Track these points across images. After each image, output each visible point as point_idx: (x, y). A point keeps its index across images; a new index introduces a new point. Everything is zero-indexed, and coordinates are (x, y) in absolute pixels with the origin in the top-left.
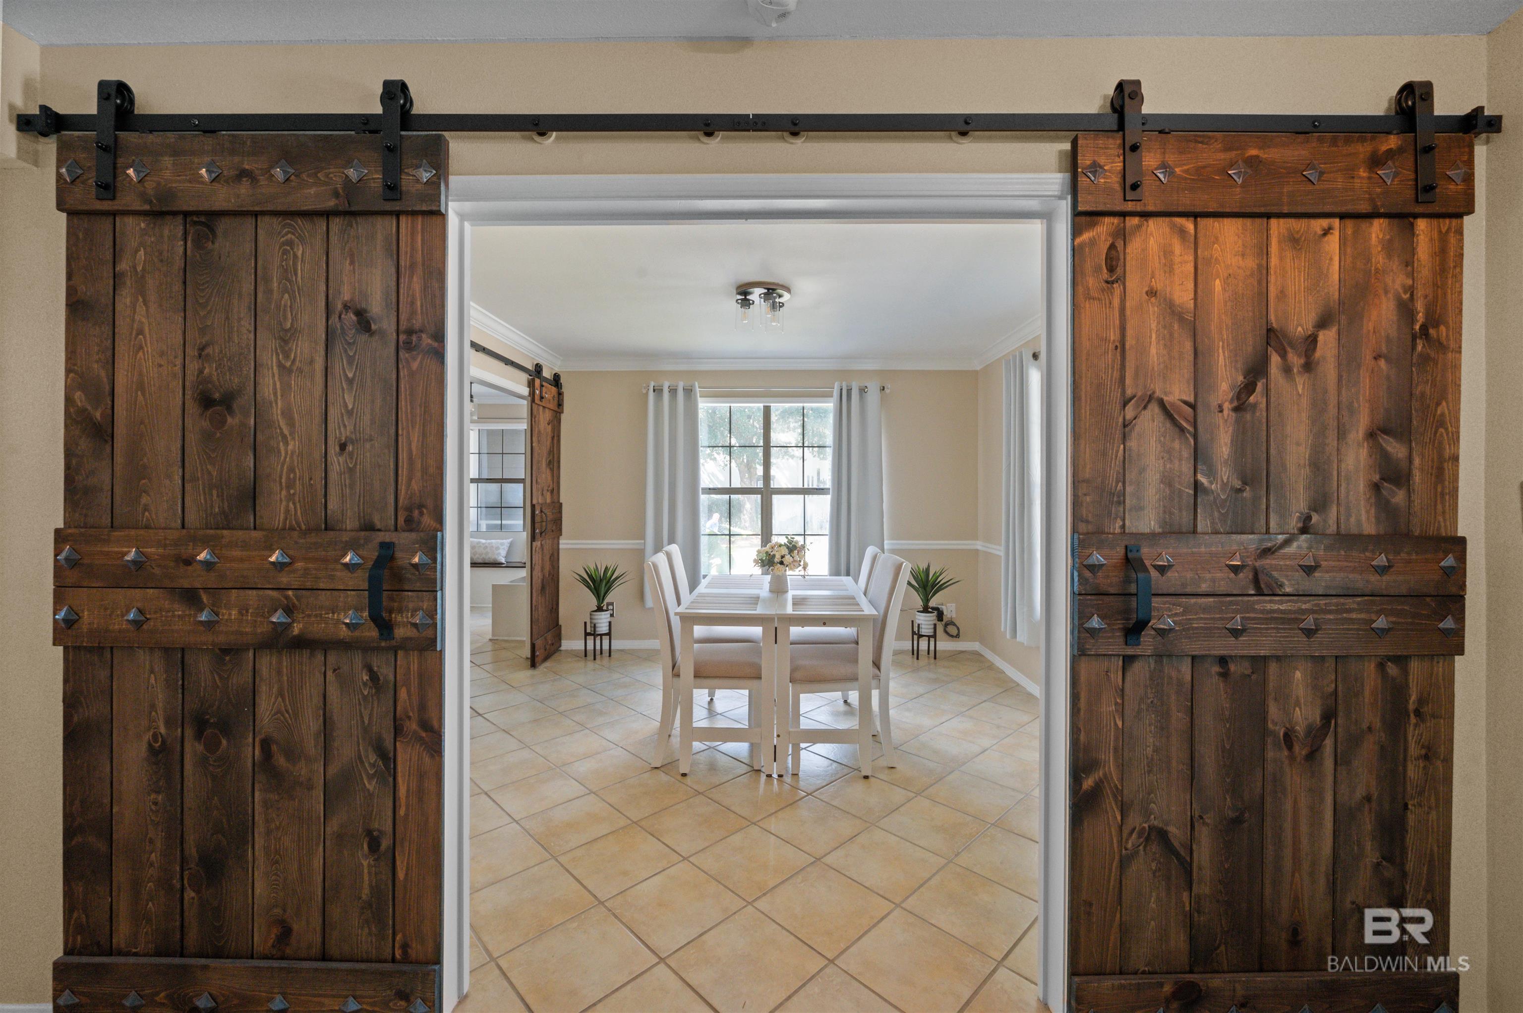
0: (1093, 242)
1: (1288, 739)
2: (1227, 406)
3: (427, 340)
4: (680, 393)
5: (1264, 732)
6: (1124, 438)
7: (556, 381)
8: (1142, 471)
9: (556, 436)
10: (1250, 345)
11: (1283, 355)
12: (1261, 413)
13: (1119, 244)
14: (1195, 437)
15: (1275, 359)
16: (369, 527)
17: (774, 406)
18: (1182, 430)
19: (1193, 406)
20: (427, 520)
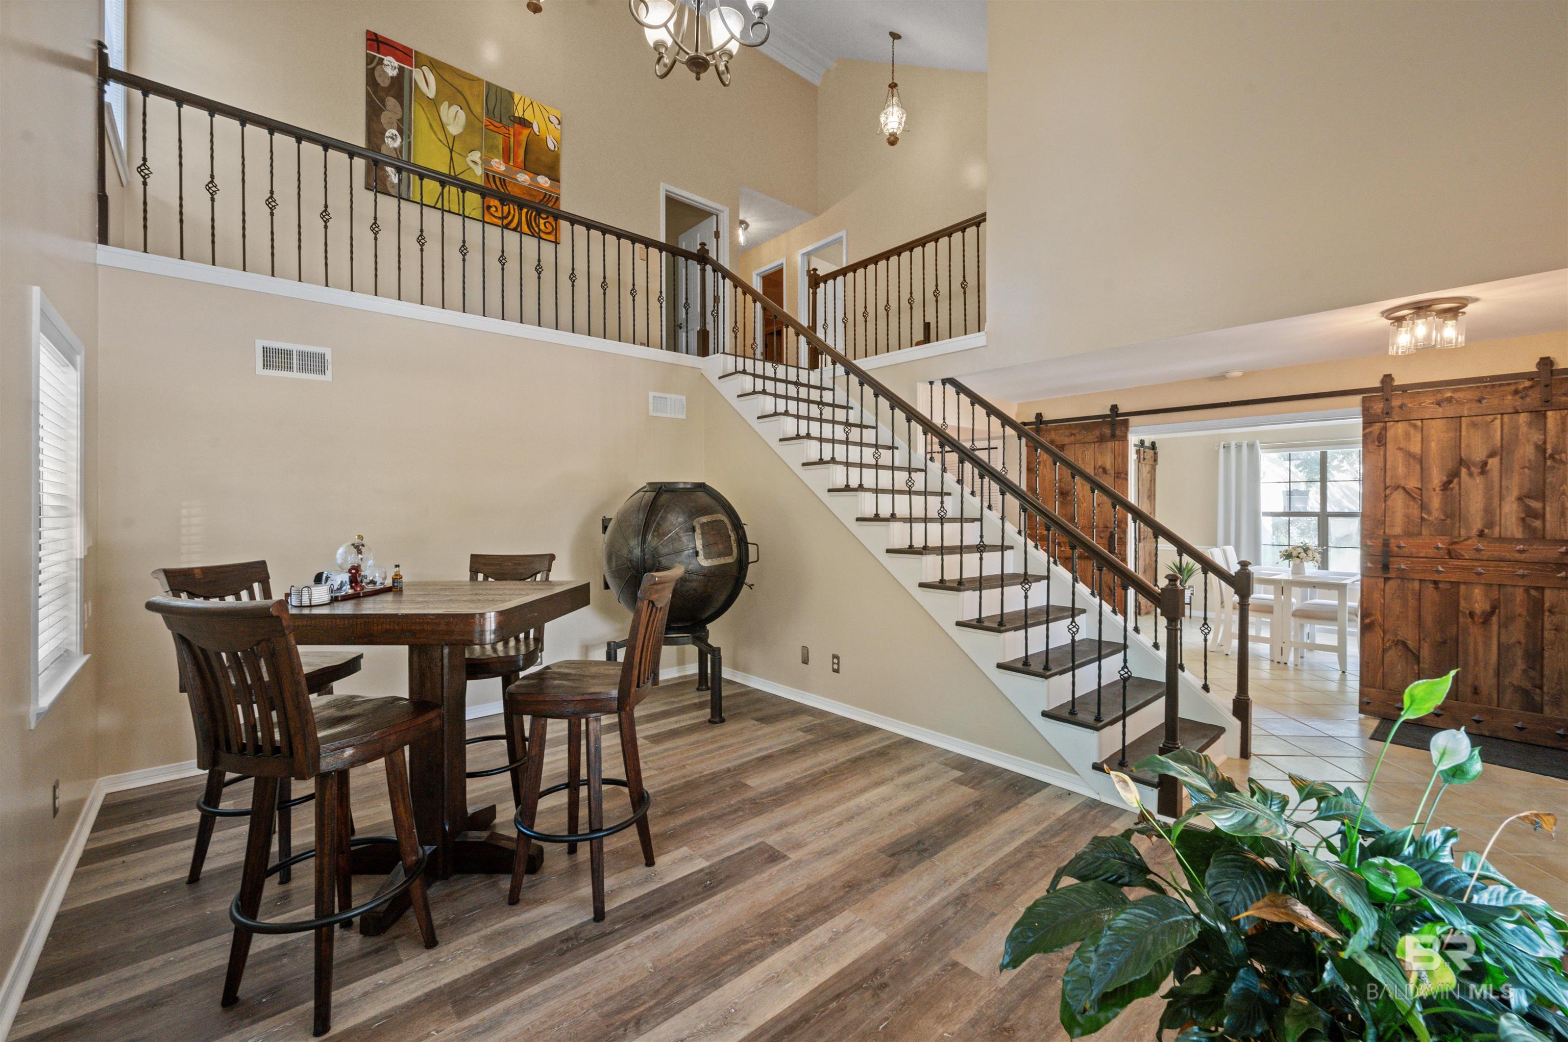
0: (1371, 433)
1: (1472, 615)
2: (1438, 489)
3: (1123, 475)
4: (1245, 449)
5: (1457, 611)
6: (1385, 501)
7: (1153, 446)
8: (1393, 513)
9: (1153, 480)
10: (1450, 465)
11: (1468, 468)
12: (1456, 491)
13: (1383, 432)
14: (1421, 500)
15: (1464, 471)
16: (1106, 527)
17: (1330, 452)
18: (1414, 498)
19: (1421, 489)
20: (1123, 525)
